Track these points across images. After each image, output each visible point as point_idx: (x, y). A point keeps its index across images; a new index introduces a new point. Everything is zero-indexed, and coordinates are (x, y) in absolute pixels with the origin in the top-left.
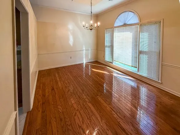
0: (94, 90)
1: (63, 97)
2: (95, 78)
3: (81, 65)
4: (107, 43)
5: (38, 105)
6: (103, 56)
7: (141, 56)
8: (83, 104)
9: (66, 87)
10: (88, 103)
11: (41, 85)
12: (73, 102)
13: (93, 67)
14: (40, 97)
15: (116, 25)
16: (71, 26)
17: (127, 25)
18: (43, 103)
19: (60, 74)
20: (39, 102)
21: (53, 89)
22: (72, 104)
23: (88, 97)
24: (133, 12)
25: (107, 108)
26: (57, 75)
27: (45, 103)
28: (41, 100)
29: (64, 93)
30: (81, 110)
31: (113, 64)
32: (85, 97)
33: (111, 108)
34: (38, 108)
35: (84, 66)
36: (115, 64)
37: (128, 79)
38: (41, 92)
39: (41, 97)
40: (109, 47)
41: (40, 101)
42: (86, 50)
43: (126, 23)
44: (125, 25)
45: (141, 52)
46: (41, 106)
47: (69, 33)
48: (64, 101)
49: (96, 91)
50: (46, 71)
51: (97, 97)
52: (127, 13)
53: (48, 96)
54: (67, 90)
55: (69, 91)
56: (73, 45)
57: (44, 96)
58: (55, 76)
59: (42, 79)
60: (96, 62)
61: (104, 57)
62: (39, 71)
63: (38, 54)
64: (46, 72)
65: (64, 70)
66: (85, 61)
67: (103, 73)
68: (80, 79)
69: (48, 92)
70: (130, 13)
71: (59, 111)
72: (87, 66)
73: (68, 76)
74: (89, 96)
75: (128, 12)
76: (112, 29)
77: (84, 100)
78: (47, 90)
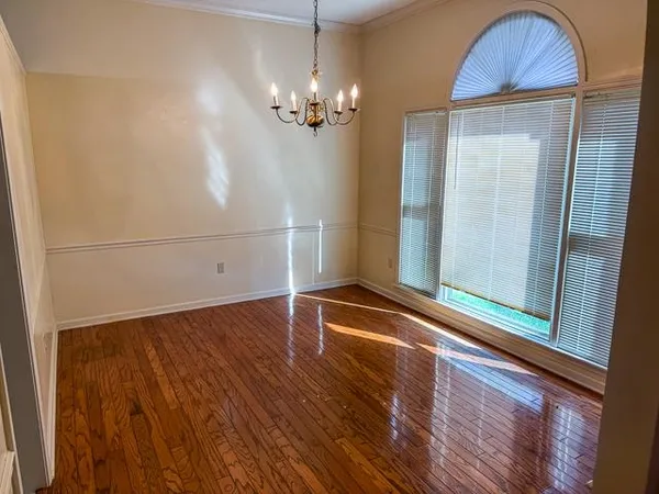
0: (330, 414)
1: (183, 439)
2: (335, 365)
3: (275, 304)
4: (412, 193)
5: (77, 469)
6: (390, 261)
7: (574, 259)
8: (272, 468)
9: (196, 403)
10: (294, 465)
11: (81, 394)
12: (229, 458)
13: (334, 315)
14: (81, 439)
15: (461, 90)
16: (211, 97)
17: (518, 92)
18: (98, 463)
19: (168, 345)
20: (77, 458)
21: (137, 410)
22: (225, 466)
23: (297, 443)
24: (554, 22)
25: (375, 482)
26: (152, 353)
27: (108, 461)
28: (88, 451)
29: (186, 424)
30: (262, 487)
31: (440, 300)
32: (282, 441)
33: (391, 482)
34: (77, 479)
35: (292, 311)
36: (450, 300)
37: (500, 370)
38: (81, 420)
39: (86, 440)
40: (418, 212)
41: (85, 454)
42: (299, 229)
43: (513, 81)
44: (508, 93)
45: (573, 243)
46: (89, 470)
47: (207, 136)
48: (189, 454)
49: (335, 419)
50: (94, 336)
51: (338, 441)
52: (523, 22)
53: (120, 437)
54: (202, 414)
55: (212, 419)
56: (229, 200)
57: (98, 434)
58: (141, 354)
59: (79, 366)
60: (356, 291)
61: (394, 263)
62: (61, 333)
63: (49, 252)
64: (98, 337)
65: (187, 329)
66: (292, 289)
67: (379, 345)
68: (264, 371)
69: (117, 423)
70: (540, 22)
71: (169, 489)
72: (305, 309)
73: (206, 356)
74: (301, 439)
75: (528, 19)
76: (441, 114)
77: (279, 454)
78: (108, 415)
